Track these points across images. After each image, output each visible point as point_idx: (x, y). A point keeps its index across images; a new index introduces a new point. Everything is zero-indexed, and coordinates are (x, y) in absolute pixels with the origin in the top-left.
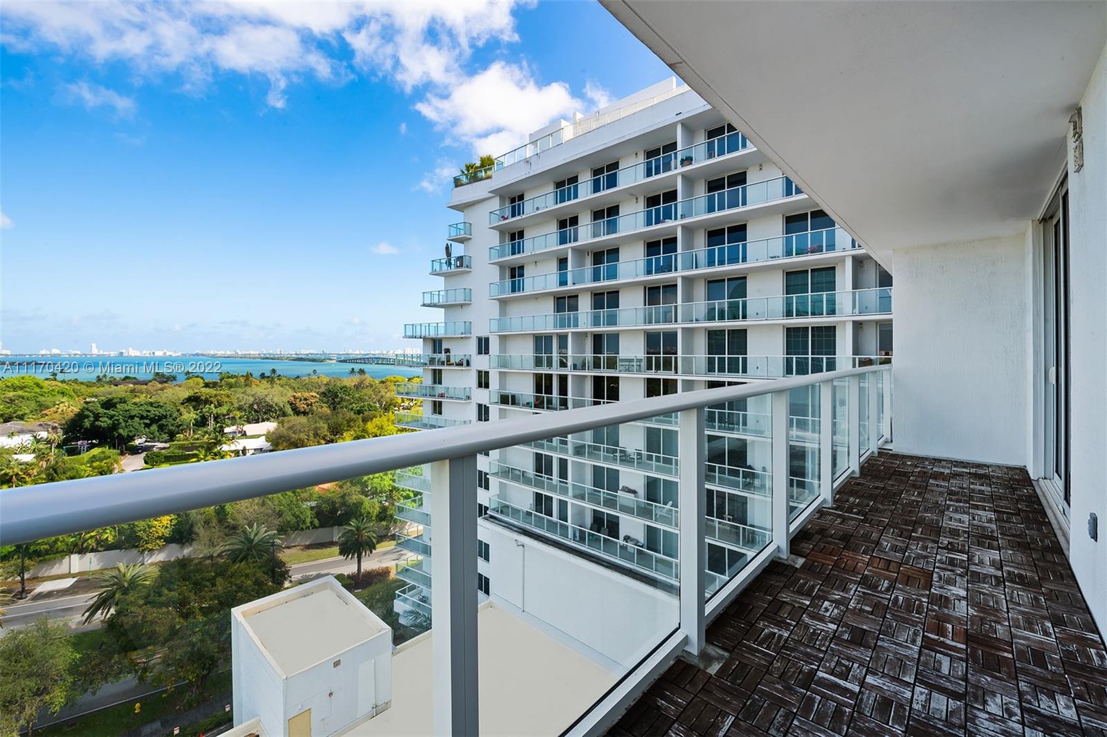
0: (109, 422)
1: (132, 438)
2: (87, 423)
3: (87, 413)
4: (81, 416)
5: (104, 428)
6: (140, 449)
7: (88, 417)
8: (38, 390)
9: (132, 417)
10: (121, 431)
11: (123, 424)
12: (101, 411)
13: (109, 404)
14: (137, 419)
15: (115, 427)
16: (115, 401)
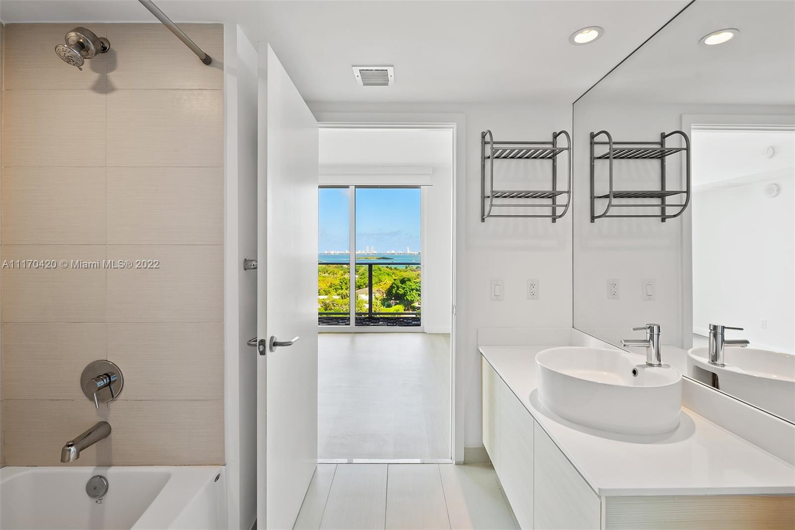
0: (403, 291)
1: (412, 302)
2: (394, 292)
3: (394, 285)
4: (392, 287)
5: (401, 294)
6: (416, 308)
7: (394, 287)
8: (379, 272)
9: (412, 290)
10: (407, 297)
11: (409, 293)
12: (400, 285)
13: (403, 281)
14: (414, 291)
15: (405, 294)
16: (405, 279)
